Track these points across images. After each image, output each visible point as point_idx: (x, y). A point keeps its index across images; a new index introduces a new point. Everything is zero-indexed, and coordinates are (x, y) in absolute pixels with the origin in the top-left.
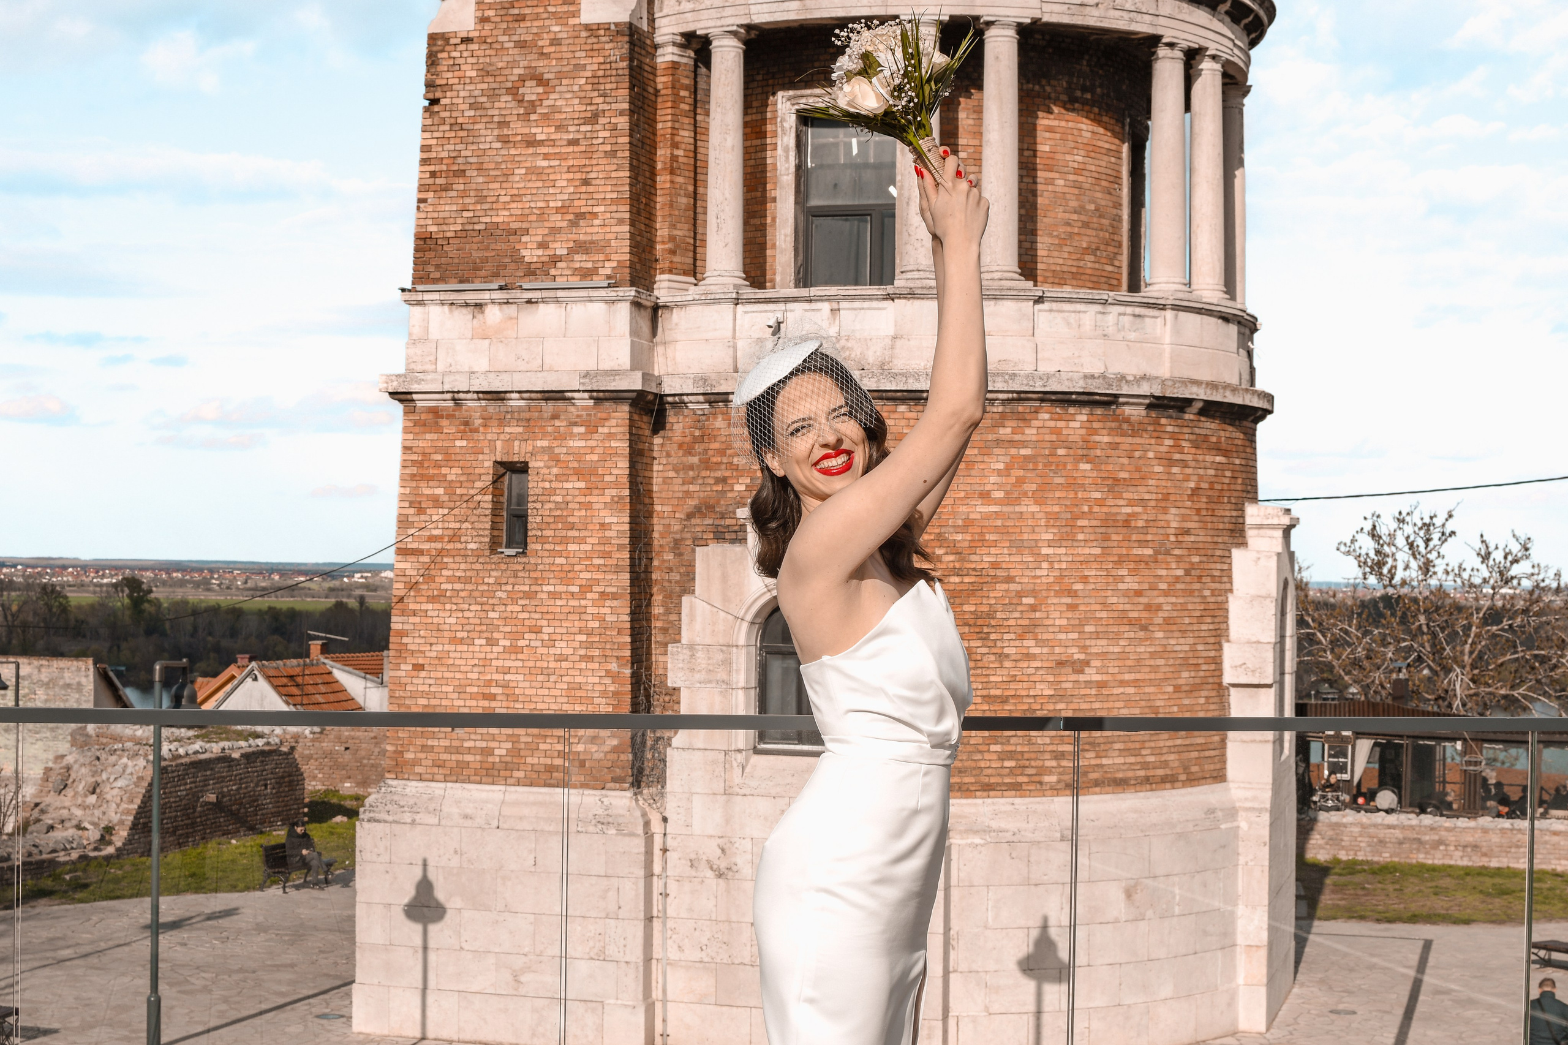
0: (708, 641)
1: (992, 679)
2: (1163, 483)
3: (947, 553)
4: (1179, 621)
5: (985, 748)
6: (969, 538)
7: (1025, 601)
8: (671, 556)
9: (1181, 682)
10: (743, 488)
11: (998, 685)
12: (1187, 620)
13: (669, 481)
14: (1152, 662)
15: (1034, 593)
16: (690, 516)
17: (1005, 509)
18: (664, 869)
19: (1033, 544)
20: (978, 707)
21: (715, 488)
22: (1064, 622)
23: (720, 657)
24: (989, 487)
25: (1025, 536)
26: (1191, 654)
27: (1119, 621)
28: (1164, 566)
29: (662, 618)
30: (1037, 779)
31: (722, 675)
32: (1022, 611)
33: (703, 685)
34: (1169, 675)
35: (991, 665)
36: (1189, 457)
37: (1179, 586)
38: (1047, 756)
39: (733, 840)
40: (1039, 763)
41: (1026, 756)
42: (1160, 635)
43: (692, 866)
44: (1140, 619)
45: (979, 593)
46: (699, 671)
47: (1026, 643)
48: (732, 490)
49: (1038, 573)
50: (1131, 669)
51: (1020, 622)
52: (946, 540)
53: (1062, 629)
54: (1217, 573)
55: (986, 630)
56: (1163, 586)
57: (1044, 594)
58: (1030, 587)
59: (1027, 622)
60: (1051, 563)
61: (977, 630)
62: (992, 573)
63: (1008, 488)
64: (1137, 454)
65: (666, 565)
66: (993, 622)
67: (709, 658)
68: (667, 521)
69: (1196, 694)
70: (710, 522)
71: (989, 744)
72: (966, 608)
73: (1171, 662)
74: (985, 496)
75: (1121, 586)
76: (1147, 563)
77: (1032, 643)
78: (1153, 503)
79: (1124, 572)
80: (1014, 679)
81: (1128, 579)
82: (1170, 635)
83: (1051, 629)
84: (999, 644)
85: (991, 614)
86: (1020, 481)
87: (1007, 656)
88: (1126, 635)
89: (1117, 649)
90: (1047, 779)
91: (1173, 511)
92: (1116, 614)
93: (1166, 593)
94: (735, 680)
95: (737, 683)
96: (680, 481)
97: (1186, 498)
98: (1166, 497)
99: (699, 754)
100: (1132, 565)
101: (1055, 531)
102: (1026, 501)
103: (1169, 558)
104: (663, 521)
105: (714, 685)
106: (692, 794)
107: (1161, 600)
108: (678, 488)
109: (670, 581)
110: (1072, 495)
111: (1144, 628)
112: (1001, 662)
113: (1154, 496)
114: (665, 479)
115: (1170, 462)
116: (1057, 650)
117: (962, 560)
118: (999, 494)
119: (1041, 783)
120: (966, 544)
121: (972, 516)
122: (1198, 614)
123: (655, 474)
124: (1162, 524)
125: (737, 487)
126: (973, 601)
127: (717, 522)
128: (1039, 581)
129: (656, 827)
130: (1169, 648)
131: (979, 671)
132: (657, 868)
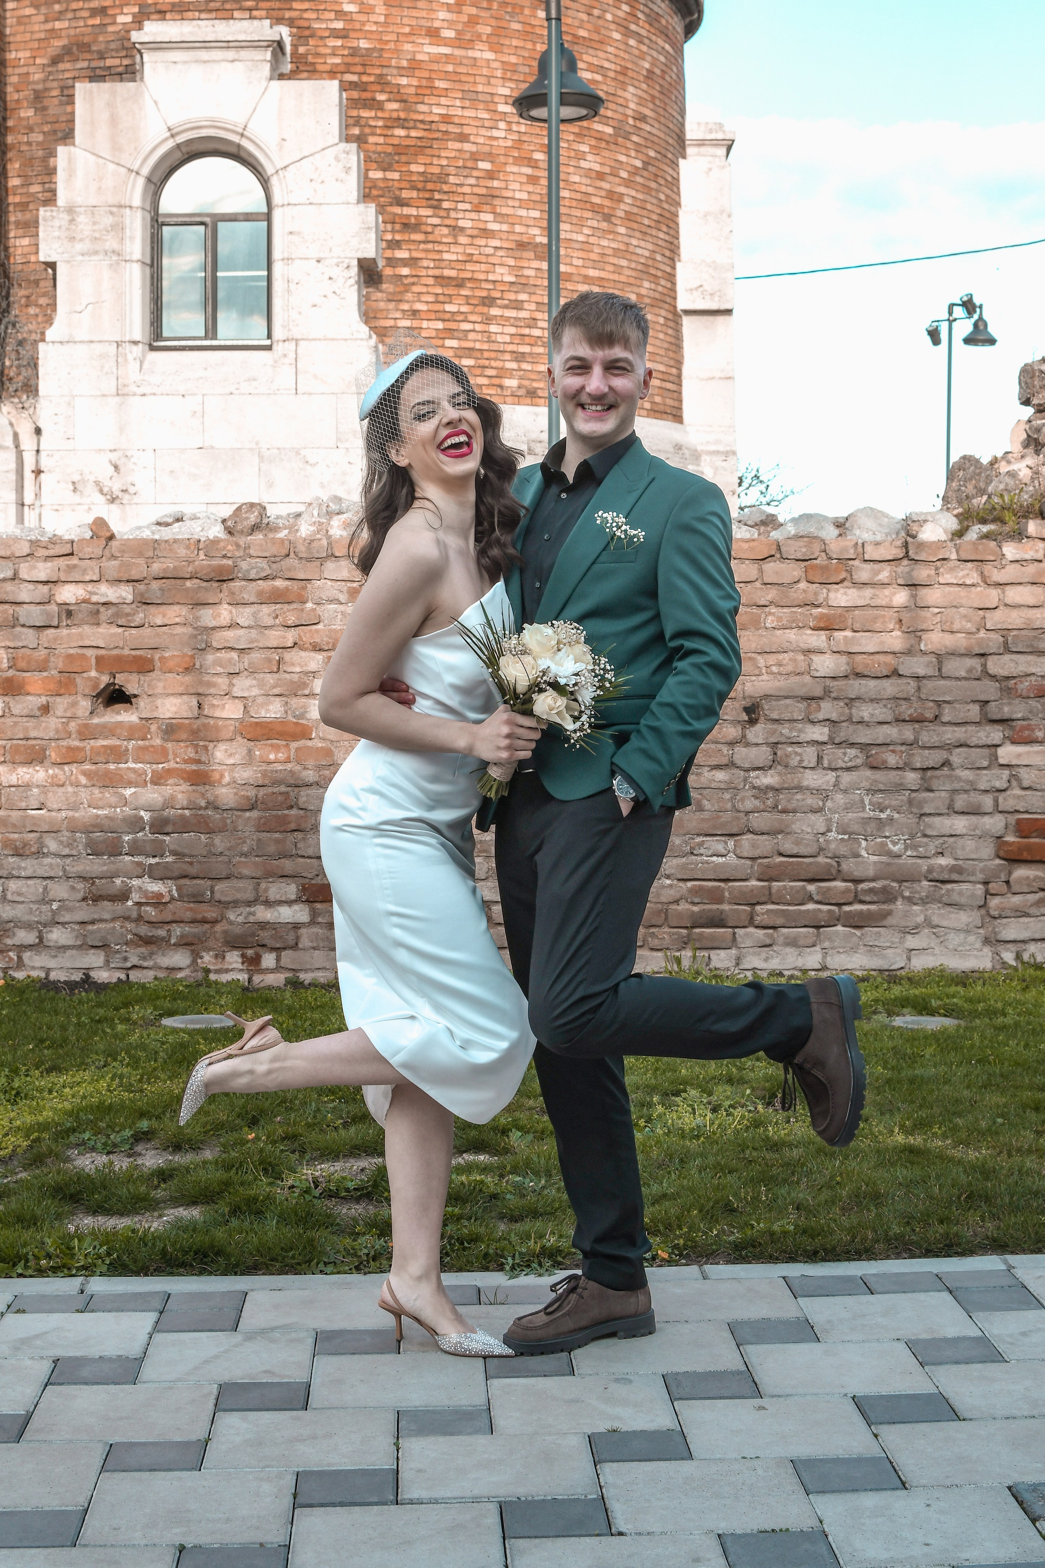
0: (92, 201)
1: (446, 256)
2: (622, 54)
3: (389, 100)
4: (639, 219)
5: (440, 342)
6: (415, 83)
7: (482, 165)
8: (30, 113)
9: (643, 292)
10: (129, 19)
11: (453, 265)
12: (646, 222)
13: (26, 20)
14: (615, 261)
15: (490, 157)
16: (55, 61)
17: (458, 52)
18: (37, 496)
19: (488, 98)
20: (430, 290)
21: (91, 22)
22: (524, 196)
23: (108, 220)
24: (437, 24)
25: (480, 88)
26: (650, 262)
27: (581, 205)
28: (624, 151)
29: (20, 191)
30: (496, 381)
31: (111, 243)
32: (478, 178)
33: (87, 258)
34: (632, 281)
35: (444, 240)
36: (644, 33)
37: (639, 179)
38: (507, 356)
39: (129, 454)
40: (499, 364)
41: (486, 355)
42: (622, 230)
43: (75, 490)
44: (601, 206)
45: (428, 151)
46: (81, 240)
47: (485, 217)
48: (114, 23)
49: (495, 133)
50: (596, 264)
51: (477, 190)
52: (388, 83)
53: (523, 204)
54: (669, 179)
55: (437, 196)
56: (624, 174)
57: (502, 159)
58: (486, 149)
59: (483, 191)
60: (509, 123)
61: (427, 195)
62: (443, 127)
63: (460, 27)
64: (596, 12)
65: (25, 123)
66: (445, 188)
67: (94, 223)
68: (24, 70)
69: (657, 311)
70: (85, 64)
71: (443, 338)
72: (414, 168)
73: (633, 265)
74: (433, 34)
75: (583, 164)
76: (608, 142)
77: (489, 217)
78: (612, 74)
79: (585, 148)
80: (470, 259)
81: (590, 157)
82: (631, 233)
83: (510, 203)
84: (453, 214)
85: (442, 178)
86: (473, 21)
87: (462, 229)
88: (590, 223)
89: (581, 238)
90: (507, 382)
91: (631, 89)
92: (578, 196)
93: (628, 183)
94: (128, 250)
95: (131, 253)
96: (41, 18)
97: (642, 79)
98: (624, 71)
99: (84, 347)
100: (593, 142)
101: (513, 86)
102: (479, 46)
103: (629, 145)
104: (17, 71)
105: (101, 257)
106: (74, 397)
107: (622, 190)
108: (38, 27)
109: (29, 143)
110: (529, 46)
111: (607, 218)
112: (455, 237)
113: (613, 67)
114: (19, 18)
115: (628, 33)
116: (518, 229)
117: (407, 110)
118: (449, 34)
119: (501, 387)
120: (412, 90)
121: (419, 57)
122: (655, 217)
123: (8, 14)
124: (621, 101)
125: (121, 19)
126: (421, 159)
127: (94, 64)
128: (495, 143)
129: (28, 443)
130: (631, 249)
131: (430, 246)
132: (29, 498)
